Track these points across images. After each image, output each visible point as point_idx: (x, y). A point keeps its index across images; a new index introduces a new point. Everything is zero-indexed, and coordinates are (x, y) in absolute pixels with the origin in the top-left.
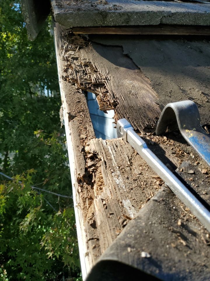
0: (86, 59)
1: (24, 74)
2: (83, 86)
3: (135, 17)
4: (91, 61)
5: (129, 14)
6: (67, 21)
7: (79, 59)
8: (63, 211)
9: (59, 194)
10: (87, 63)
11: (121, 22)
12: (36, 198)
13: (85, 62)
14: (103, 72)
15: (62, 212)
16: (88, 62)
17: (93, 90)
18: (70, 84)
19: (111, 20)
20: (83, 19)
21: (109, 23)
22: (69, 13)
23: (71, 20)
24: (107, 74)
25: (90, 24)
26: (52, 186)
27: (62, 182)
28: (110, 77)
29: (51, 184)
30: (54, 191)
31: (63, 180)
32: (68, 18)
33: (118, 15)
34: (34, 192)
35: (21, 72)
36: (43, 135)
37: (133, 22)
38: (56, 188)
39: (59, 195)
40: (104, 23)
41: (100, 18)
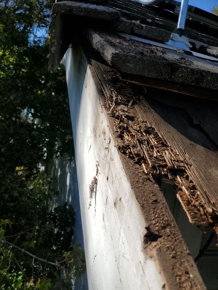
0: (146, 122)
1: (17, 100)
2: (157, 171)
3: (209, 78)
4: (153, 126)
5: (204, 73)
6: (126, 64)
7: (136, 119)
8: (37, 281)
9: (33, 254)
10: (148, 129)
11: (191, 81)
12: (4, 259)
13: (145, 127)
14: (177, 149)
15: (35, 282)
16: (150, 128)
17: (171, 179)
18: (132, 161)
19: (180, 75)
20: (146, 67)
21: (176, 78)
22: (130, 56)
23: (131, 65)
24: (183, 154)
25: (153, 75)
26: (27, 242)
27: (41, 238)
28: (189, 159)
29: (26, 240)
30: (29, 249)
31: (42, 236)
32: (129, 62)
33: (190, 72)
34: (4, 249)
35: (14, 96)
36: (25, 173)
37: (205, 83)
38: (32, 246)
39: (34, 256)
40: (171, 77)
41: (168, 71)
